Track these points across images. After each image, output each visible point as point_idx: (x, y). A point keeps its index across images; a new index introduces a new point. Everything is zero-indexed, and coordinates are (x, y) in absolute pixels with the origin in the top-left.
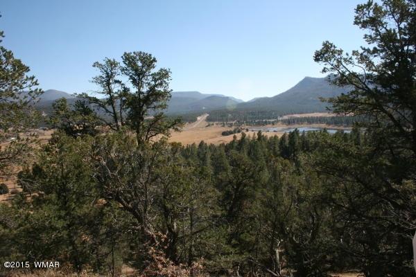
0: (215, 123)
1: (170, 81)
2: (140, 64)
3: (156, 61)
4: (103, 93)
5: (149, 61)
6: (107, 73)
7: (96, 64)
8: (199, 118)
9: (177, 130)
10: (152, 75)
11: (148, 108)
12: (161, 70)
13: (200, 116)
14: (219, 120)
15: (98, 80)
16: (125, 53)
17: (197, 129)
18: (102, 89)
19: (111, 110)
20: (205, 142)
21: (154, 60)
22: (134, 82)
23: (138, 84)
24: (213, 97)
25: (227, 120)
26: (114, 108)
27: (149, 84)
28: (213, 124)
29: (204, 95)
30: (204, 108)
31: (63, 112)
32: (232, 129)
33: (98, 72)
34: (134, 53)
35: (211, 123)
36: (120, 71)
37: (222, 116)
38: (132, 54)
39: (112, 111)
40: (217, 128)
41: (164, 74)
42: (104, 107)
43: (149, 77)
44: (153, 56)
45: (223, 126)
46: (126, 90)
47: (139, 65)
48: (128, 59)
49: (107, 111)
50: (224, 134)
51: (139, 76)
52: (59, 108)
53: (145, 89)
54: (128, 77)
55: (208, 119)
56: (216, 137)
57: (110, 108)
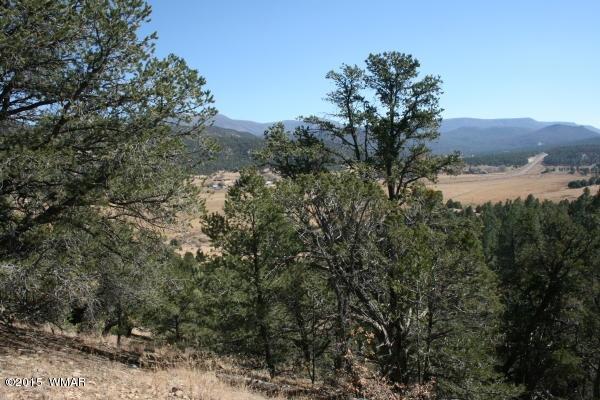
0: (557, 168)
1: (440, 96)
2: (393, 70)
3: (419, 66)
4: (340, 116)
5: (408, 66)
6: (346, 87)
7: (331, 75)
8: (530, 160)
9: (450, 172)
10: (413, 87)
11: (408, 138)
12: (427, 78)
13: (533, 156)
14: (564, 164)
15: (335, 98)
16: (371, 56)
17: (528, 175)
18: (339, 110)
19: (352, 141)
20: (535, 197)
21: (416, 64)
22: (385, 98)
23: (391, 100)
24: (556, 127)
25: (578, 164)
26: (354, 137)
27: (407, 101)
28: (554, 170)
29: (541, 123)
30: (540, 144)
31: (278, 143)
32: (587, 178)
33: (333, 86)
34: (385, 54)
35: (552, 167)
36: (364, 82)
37: (570, 157)
38: (382, 56)
39: (353, 143)
40: (561, 176)
41: (430, 85)
42: (341, 136)
43: (408, 91)
44: (413, 59)
45: (572, 173)
46: (371, 111)
47: (392, 72)
48: (376, 63)
49: (345, 142)
50: (572, 185)
51: (391, 90)
52: (272, 136)
53: (401, 109)
54: (375, 91)
55: (546, 162)
56: (558, 190)
57: (349, 138)
